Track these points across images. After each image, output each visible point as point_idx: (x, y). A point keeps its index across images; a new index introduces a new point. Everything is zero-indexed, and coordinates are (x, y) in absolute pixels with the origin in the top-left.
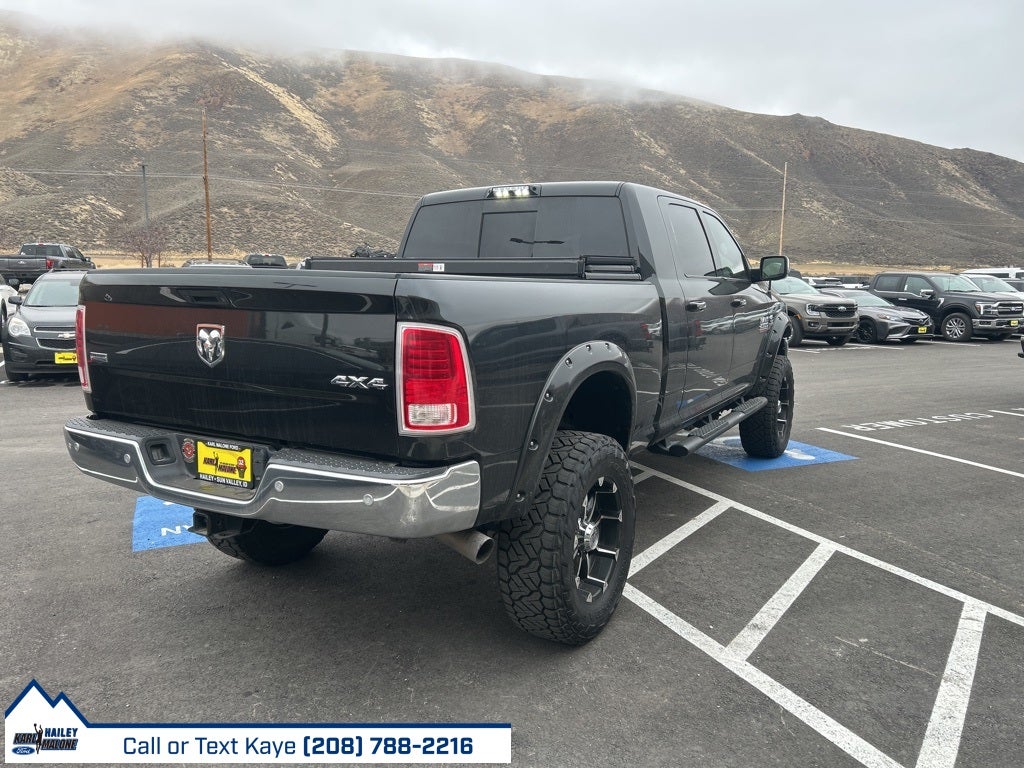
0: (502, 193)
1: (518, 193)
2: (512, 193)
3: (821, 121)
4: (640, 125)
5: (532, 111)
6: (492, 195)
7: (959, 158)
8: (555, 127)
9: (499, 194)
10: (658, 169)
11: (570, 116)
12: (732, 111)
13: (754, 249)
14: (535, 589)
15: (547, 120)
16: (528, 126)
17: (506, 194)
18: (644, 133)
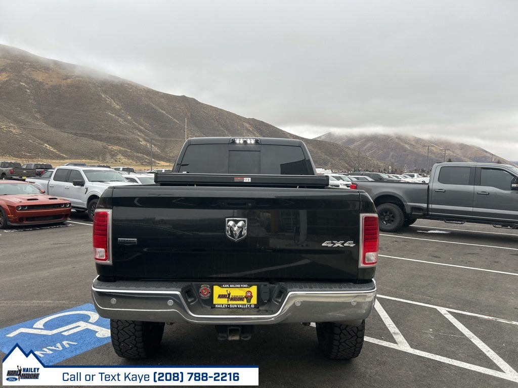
0: (239, 141)
1: (249, 142)
2: (245, 142)
3: (194, 100)
4: (105, 92)
5: (39, 77)
6: (234, 142)
7: (251, 122)
8: (54, 87)
9: (237, 141)
10: (116, 115)
11: (64, 83)
12: (153, 91)
13: (168, 157)
14: (354, 334)
15: (49, 83)
16: (38, 85)
17: (242, 142)
18: (108, 96)
